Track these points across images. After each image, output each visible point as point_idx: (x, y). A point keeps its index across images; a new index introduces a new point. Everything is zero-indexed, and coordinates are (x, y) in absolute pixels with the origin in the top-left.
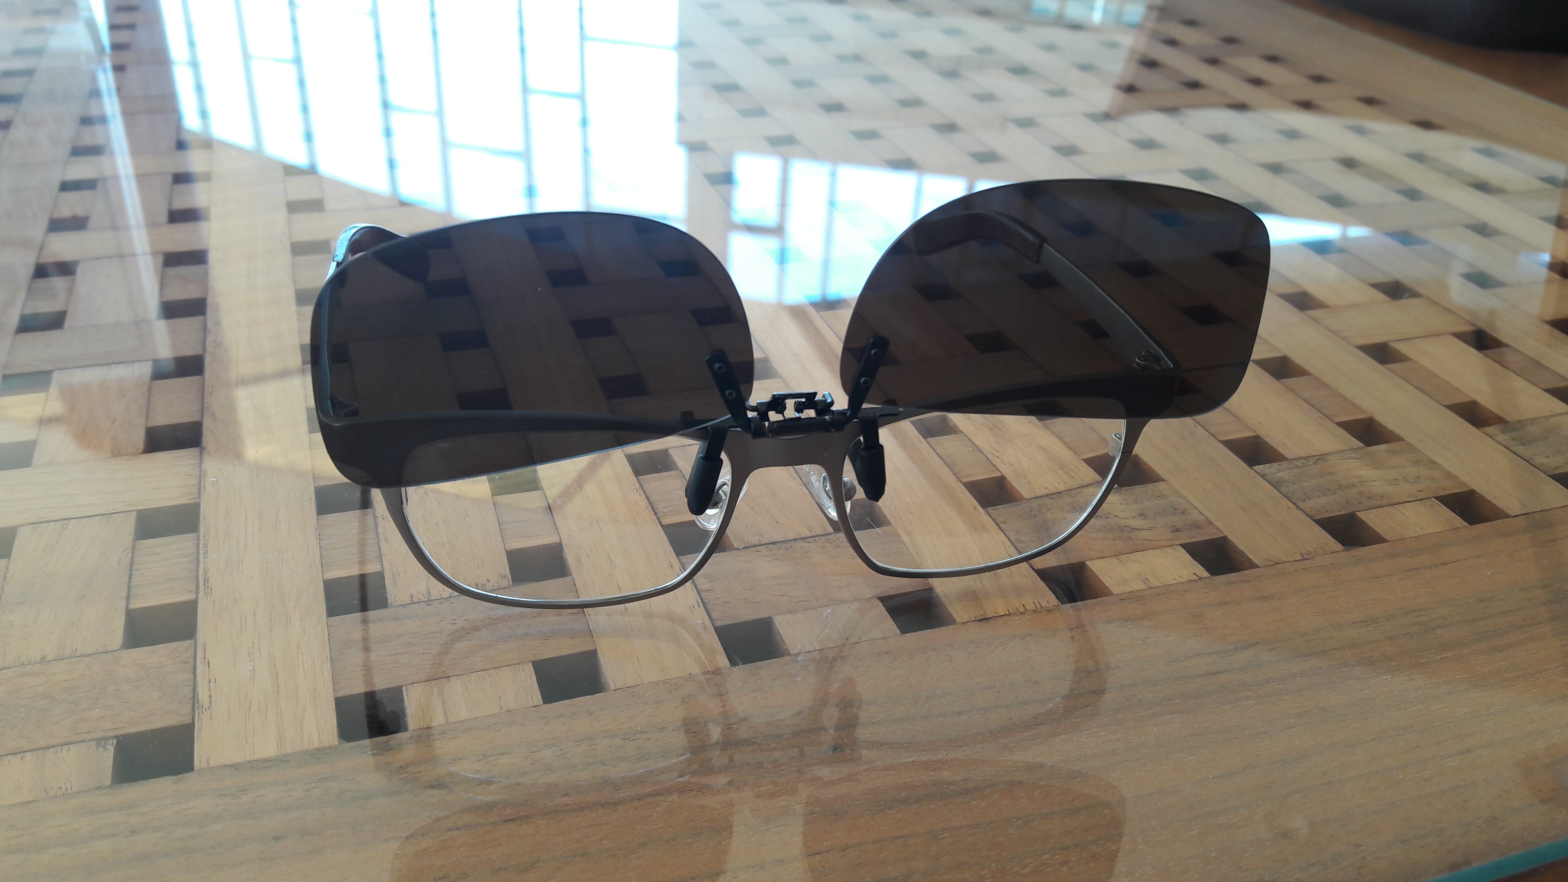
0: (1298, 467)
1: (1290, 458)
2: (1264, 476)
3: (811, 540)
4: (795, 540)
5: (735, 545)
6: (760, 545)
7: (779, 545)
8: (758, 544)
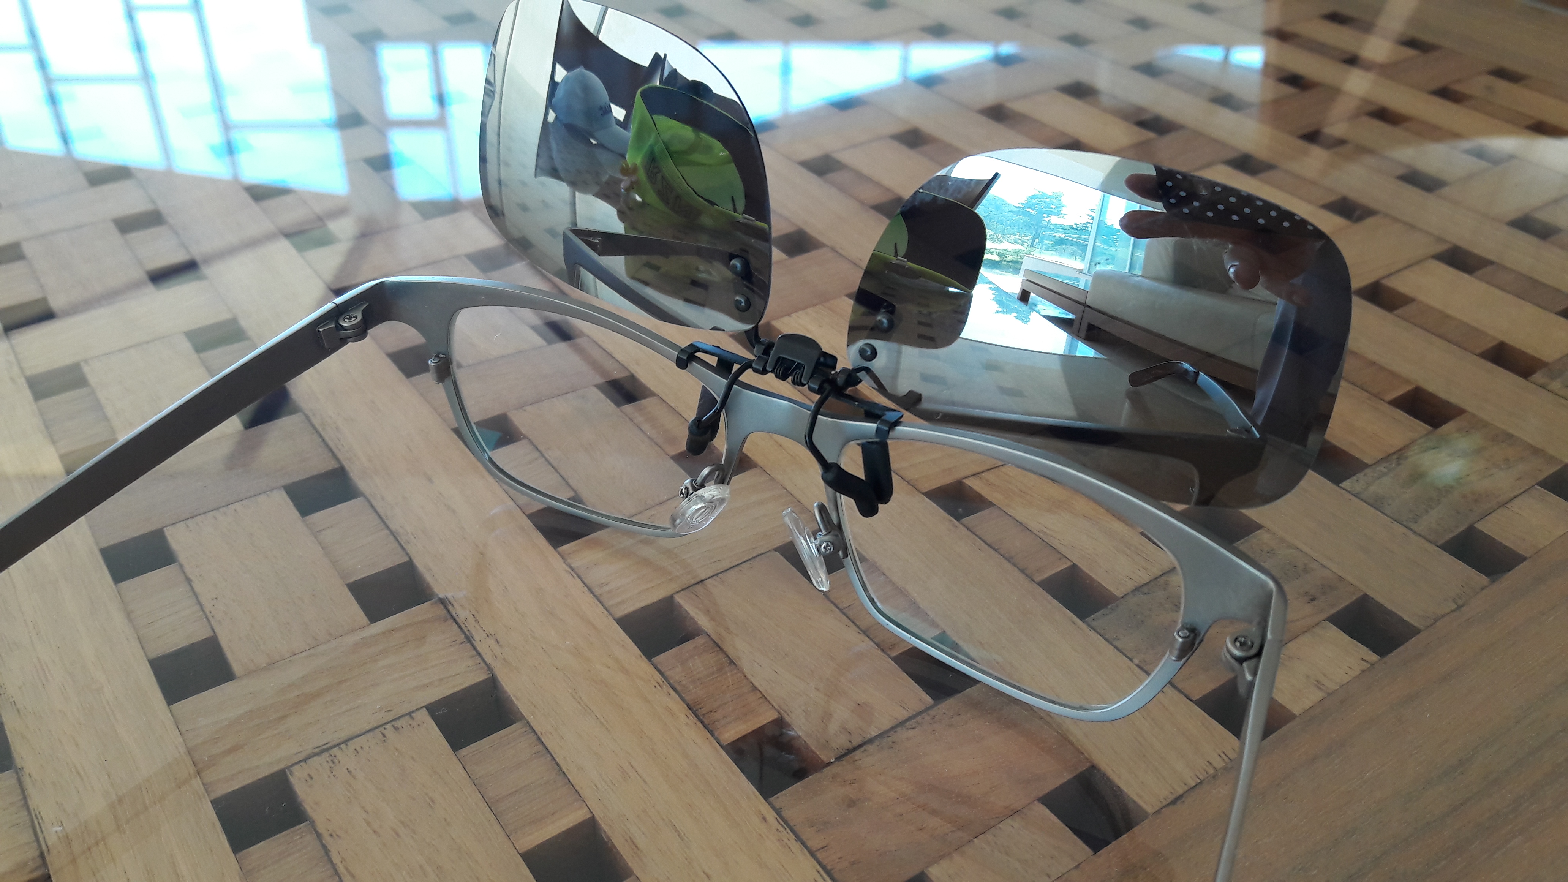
0: (1385, 473)
1: (1370, 464)
2: (1357, 495)
3: (912, 723)
4: (893, 728)
6: (854, 749)
8: (851, 747)
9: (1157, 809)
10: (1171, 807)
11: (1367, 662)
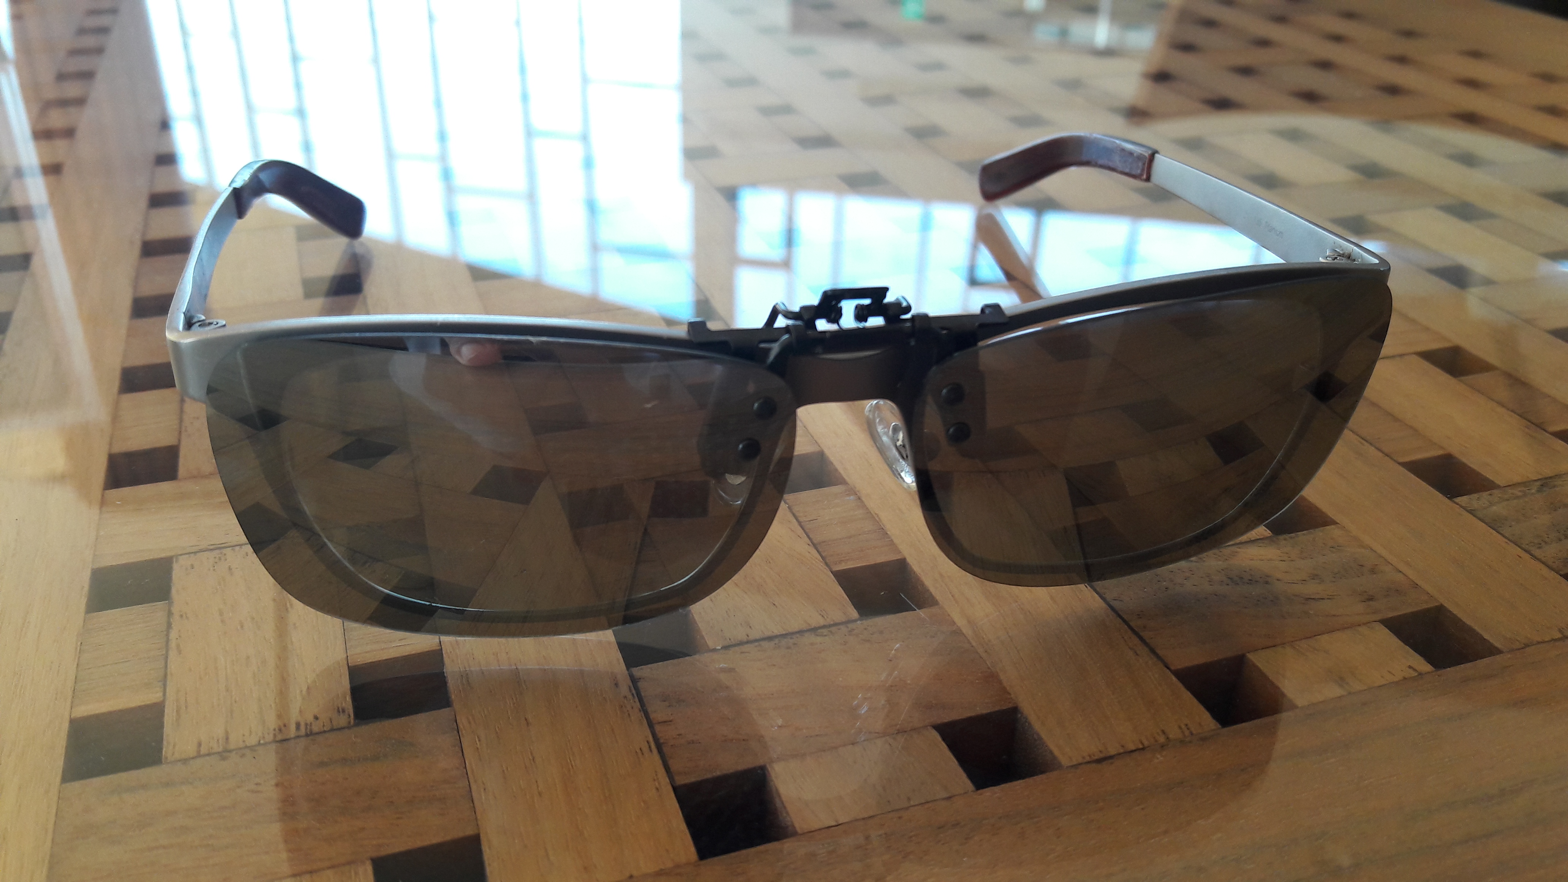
0: (1518, 497)
1: (1502, 485)
2: (1473, 512)
3: (825, 631)
4: (801, 632)
5: (711, 644)
6: (748, 642)
7: (776, 641)
8: (745, 640)
9: (1075, 763)
10: (1094, 765)
11: (1415, 670)
